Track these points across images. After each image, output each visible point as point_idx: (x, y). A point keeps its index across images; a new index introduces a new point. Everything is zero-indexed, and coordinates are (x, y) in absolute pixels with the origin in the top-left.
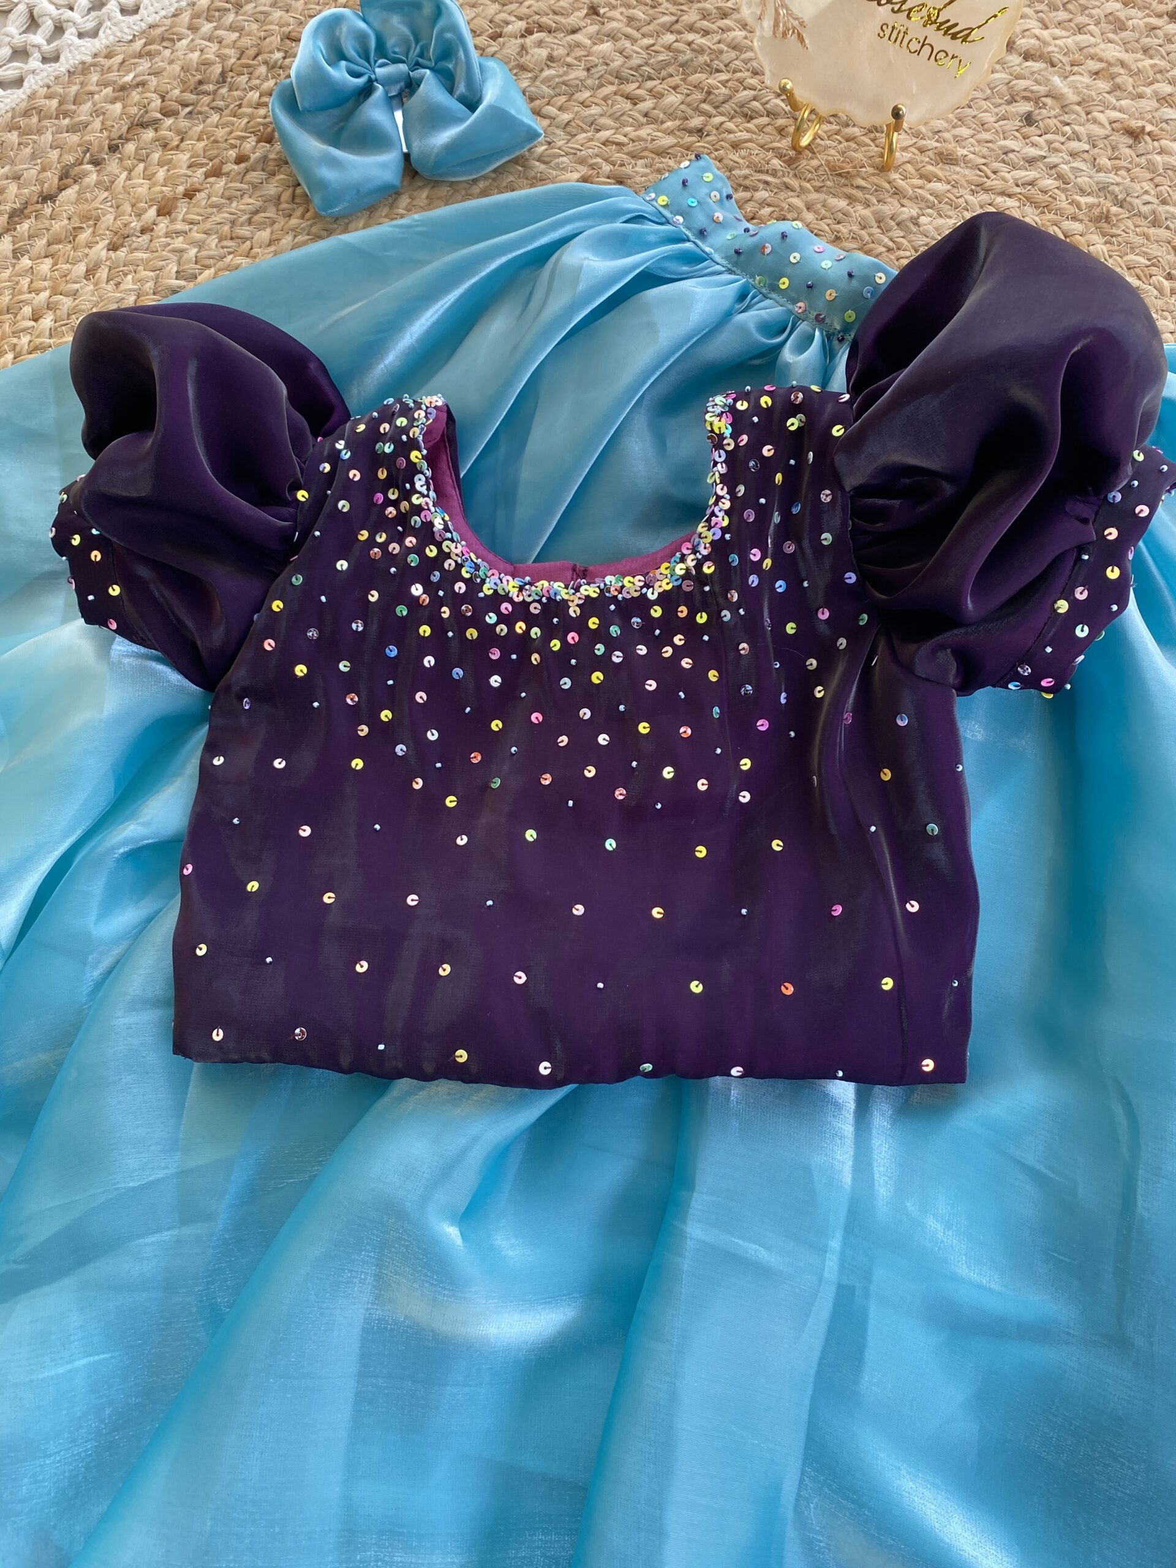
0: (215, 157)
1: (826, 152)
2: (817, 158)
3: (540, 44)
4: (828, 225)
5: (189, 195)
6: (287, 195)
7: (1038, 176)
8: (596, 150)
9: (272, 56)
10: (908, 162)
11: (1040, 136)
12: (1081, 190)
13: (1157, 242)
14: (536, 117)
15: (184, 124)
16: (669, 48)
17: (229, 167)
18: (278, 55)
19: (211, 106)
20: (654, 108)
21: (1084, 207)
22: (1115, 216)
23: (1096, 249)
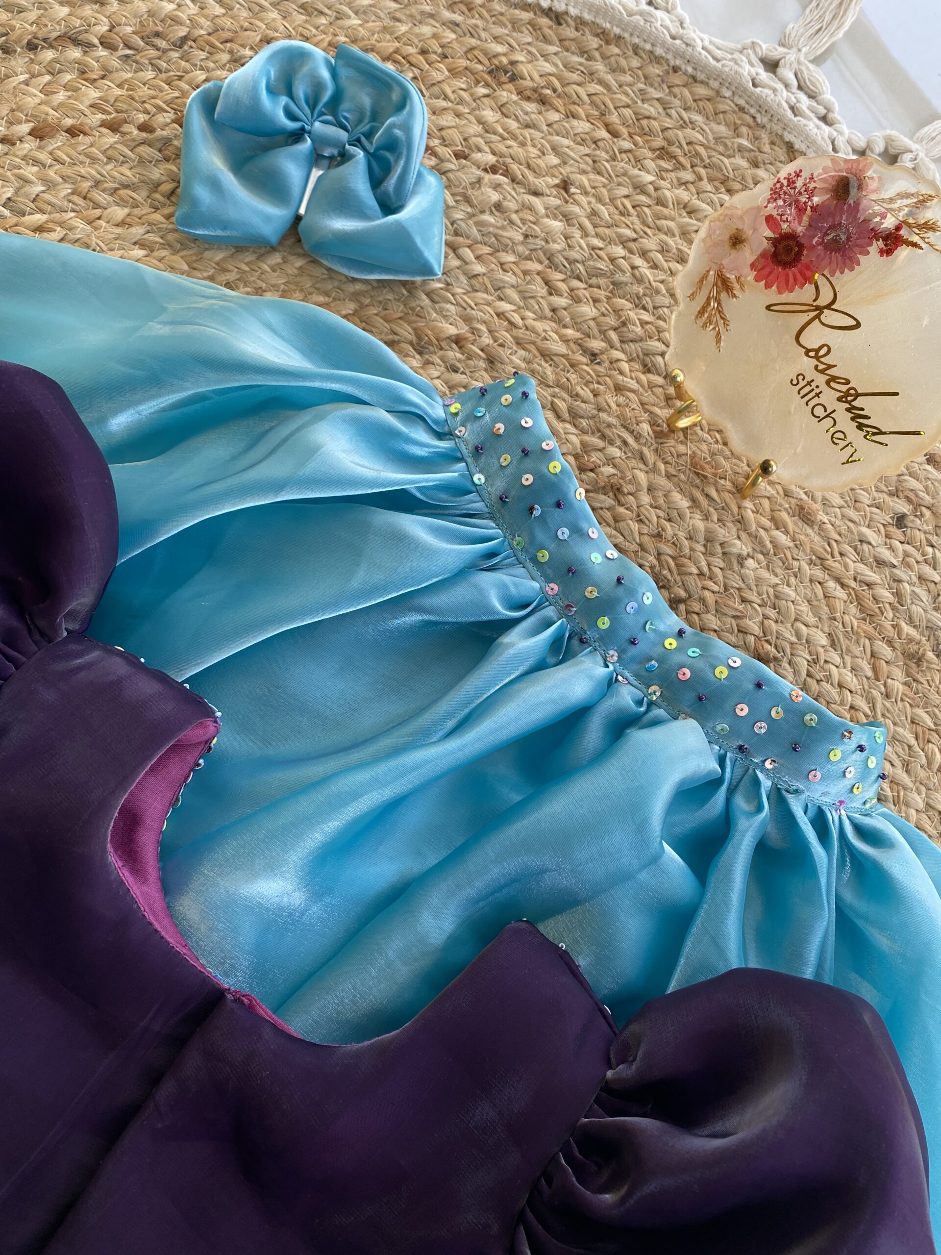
0: (122, 112)
1: (698, 444)
2: (687, 445)
3: (497, 187)
4: (658, 517)
5: (73, 132)
6: (166, 188)
7: (879, 581)
8: (486, 317)
10: (768, 498)
11: (901, 543)
12: (910, 618)
14: (450, 252)
15: (115, 63)
16: (612, 260)
17: (131, 128)
19: (153, 61)
20: (565, 309)
21: (904, 637)
22: (928, 661)
23: (894, 685)
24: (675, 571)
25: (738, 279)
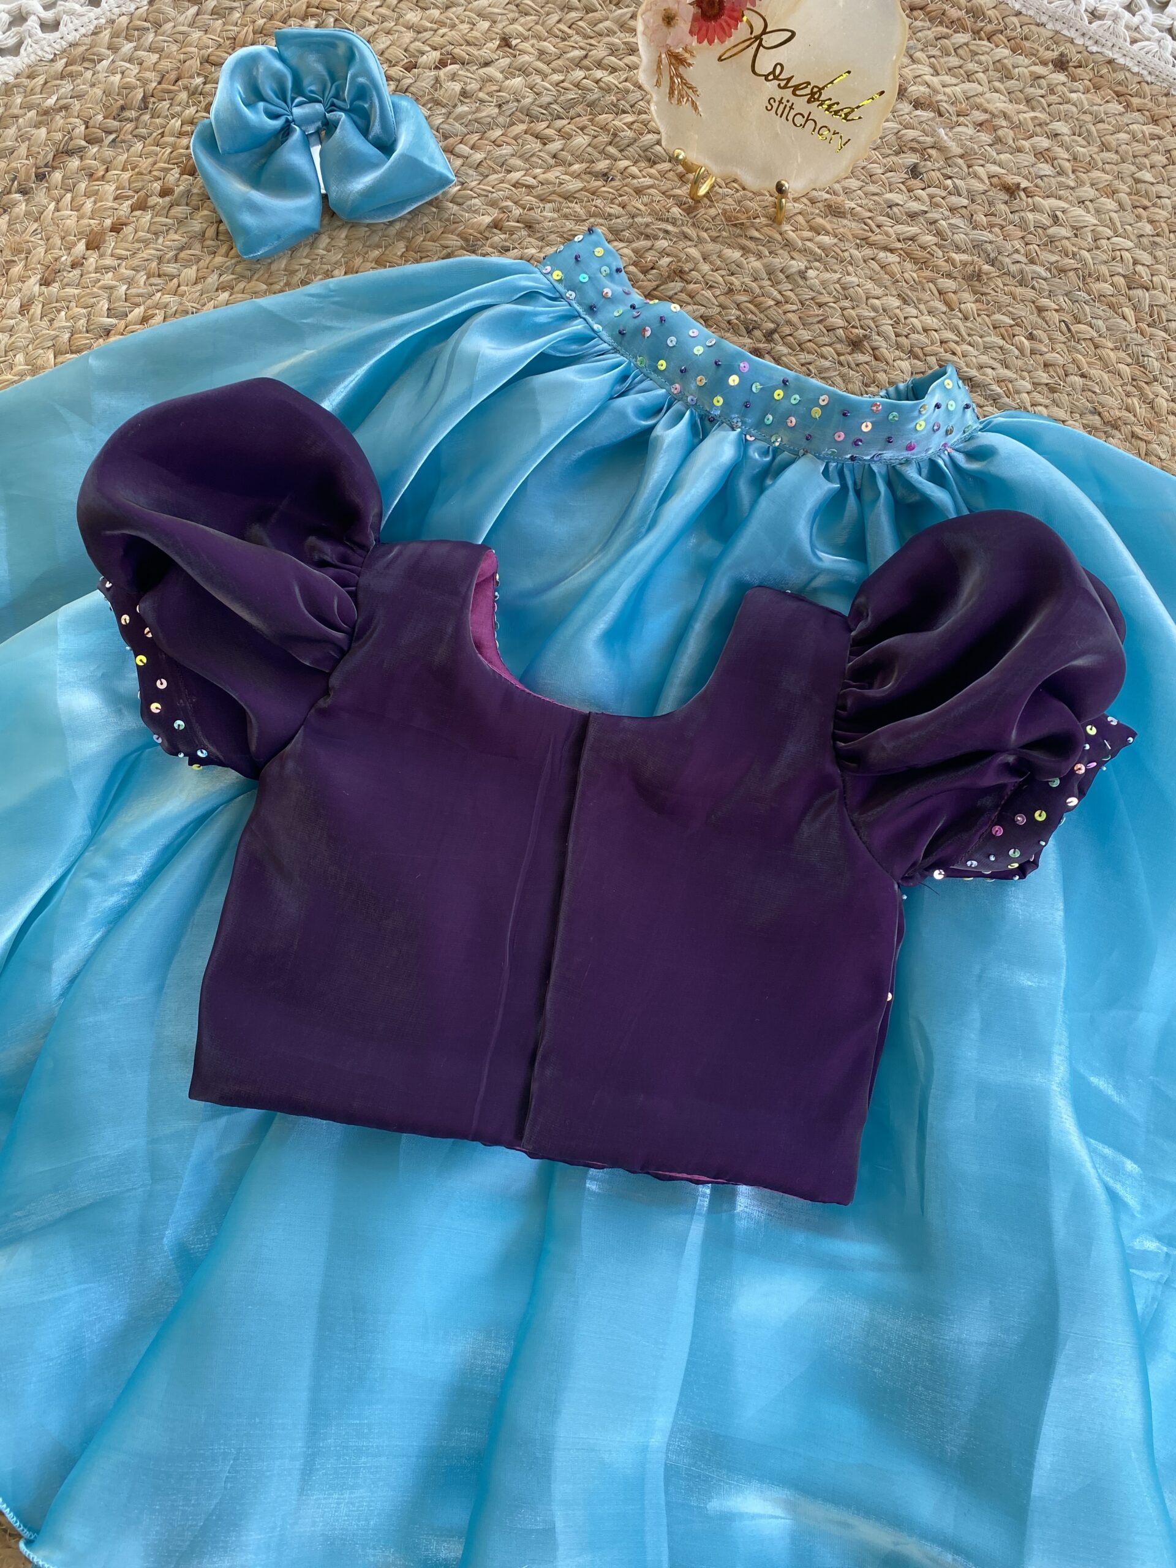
0: (141, 190)
1: (723, 201)
2: (715, 207)
3: (453, 77)
4: (722, 276)
5: (116, 228)
6: (211, 232)
7: (919, 231)
8: (507, 193)
9: (192, 81)
10: (800, 213)
11: (923, 189)
12: (957, 247)
13: (1023, 301)
14: (449, 155)
15: (109, 152)
16: (577, 85)
17: (155, 200)
18: (199, 80)
19: (134, 133)
20: (562, 150)
21: (958, 264)
22: (986, 274)
23: (967, 307)
24: (757, 312)
25: (685, 49)
